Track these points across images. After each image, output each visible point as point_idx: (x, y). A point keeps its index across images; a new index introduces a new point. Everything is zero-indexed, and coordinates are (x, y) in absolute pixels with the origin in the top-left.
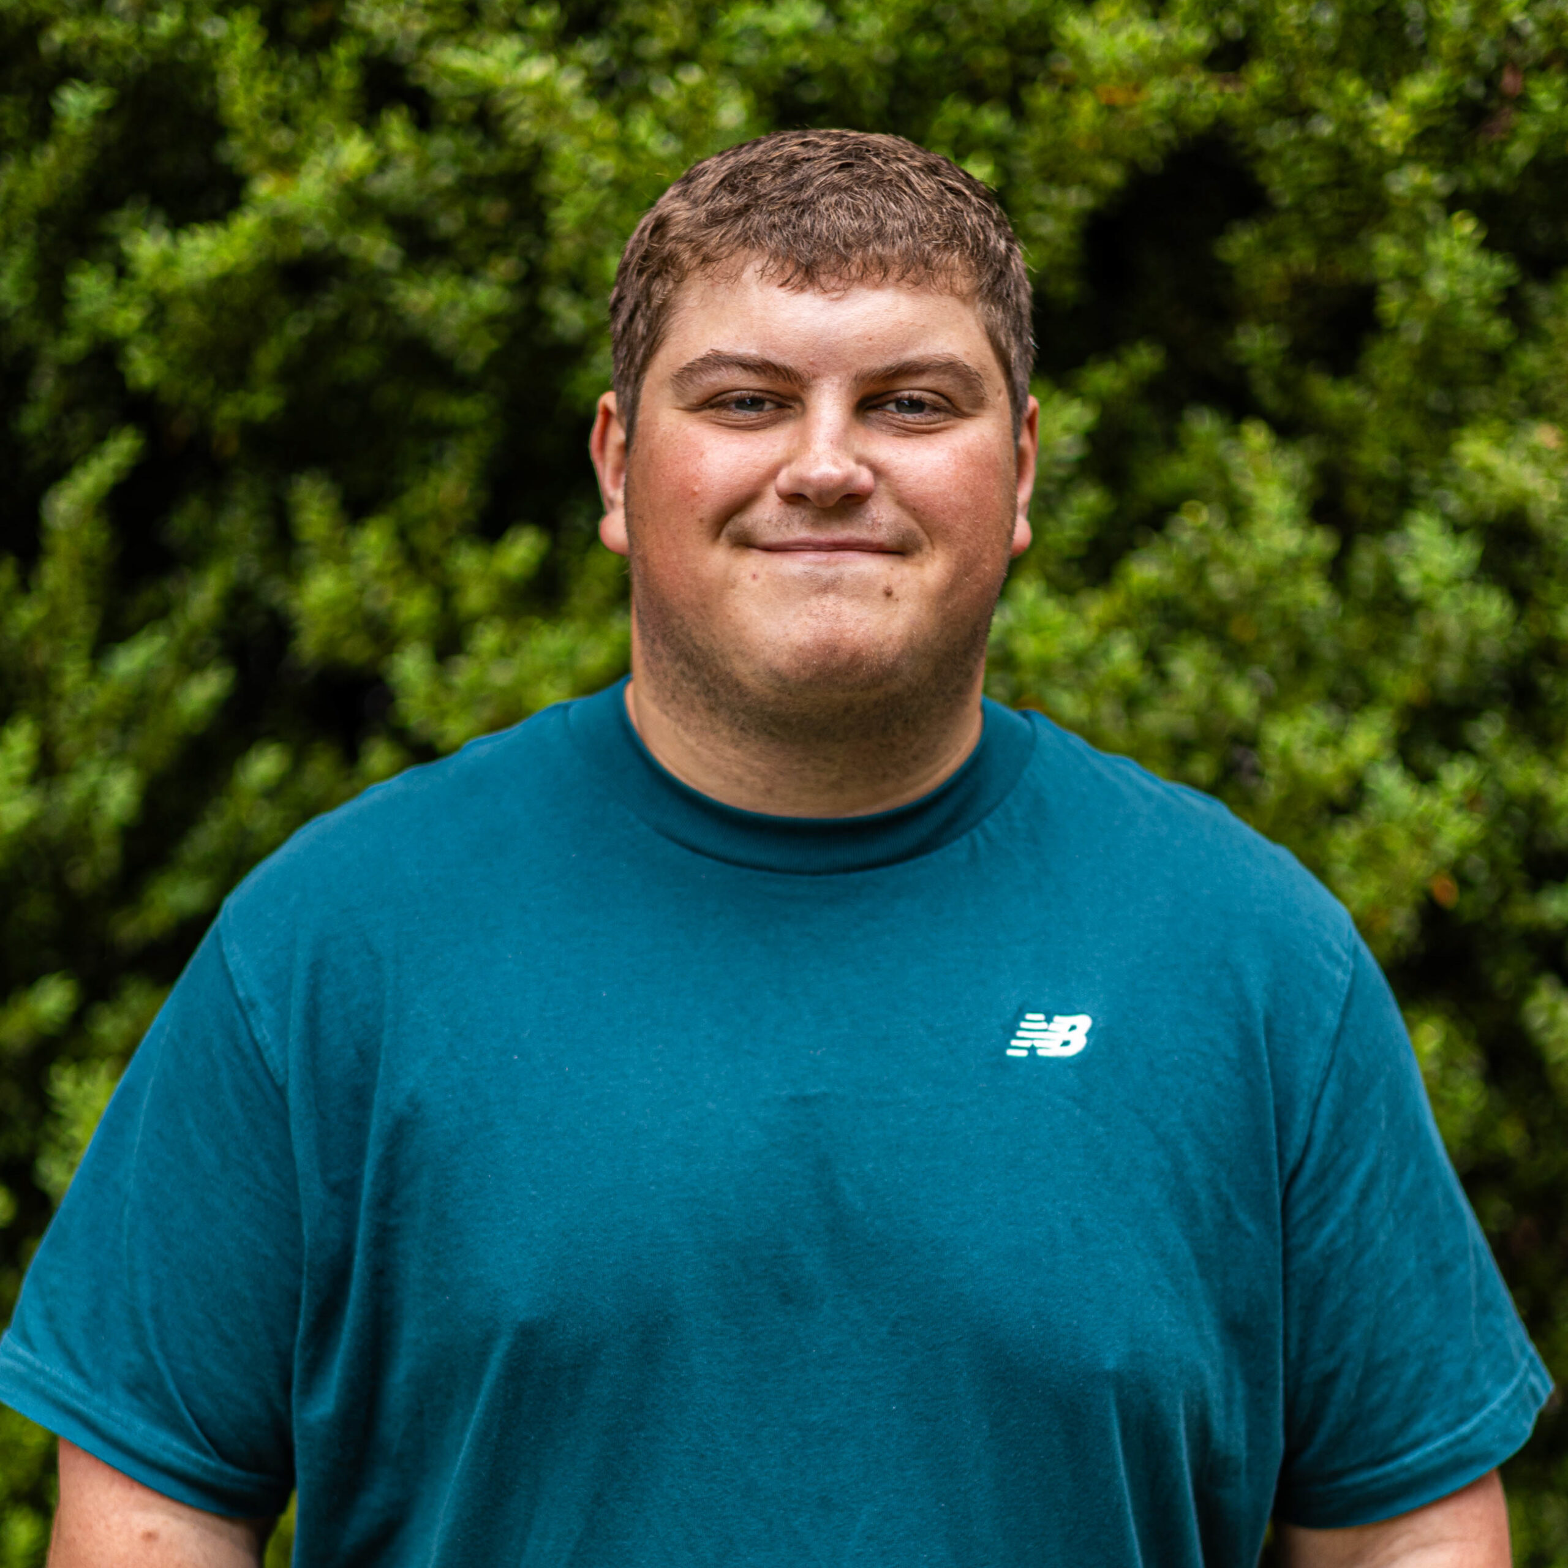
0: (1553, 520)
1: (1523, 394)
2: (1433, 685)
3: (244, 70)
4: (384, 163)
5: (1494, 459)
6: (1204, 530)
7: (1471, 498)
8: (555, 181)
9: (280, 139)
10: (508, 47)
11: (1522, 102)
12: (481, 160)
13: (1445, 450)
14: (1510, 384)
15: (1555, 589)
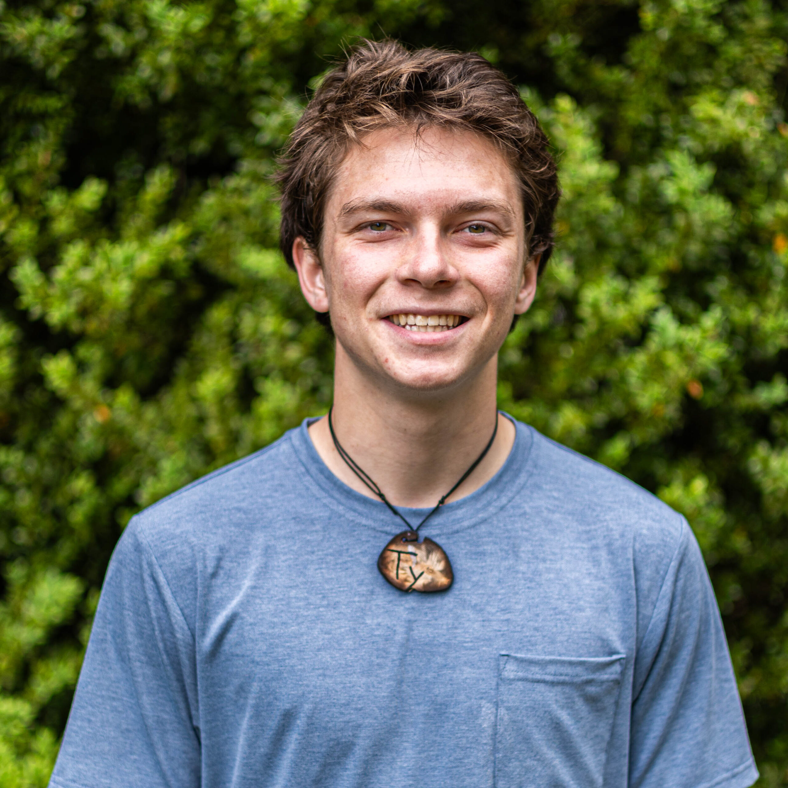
0: (756, 150)
1: (729, 72)
2: (683, 259)
5: (716, 112)
7: (703, 139)
13: (685, 110)
14: (721, 65)
15: (756, 196)
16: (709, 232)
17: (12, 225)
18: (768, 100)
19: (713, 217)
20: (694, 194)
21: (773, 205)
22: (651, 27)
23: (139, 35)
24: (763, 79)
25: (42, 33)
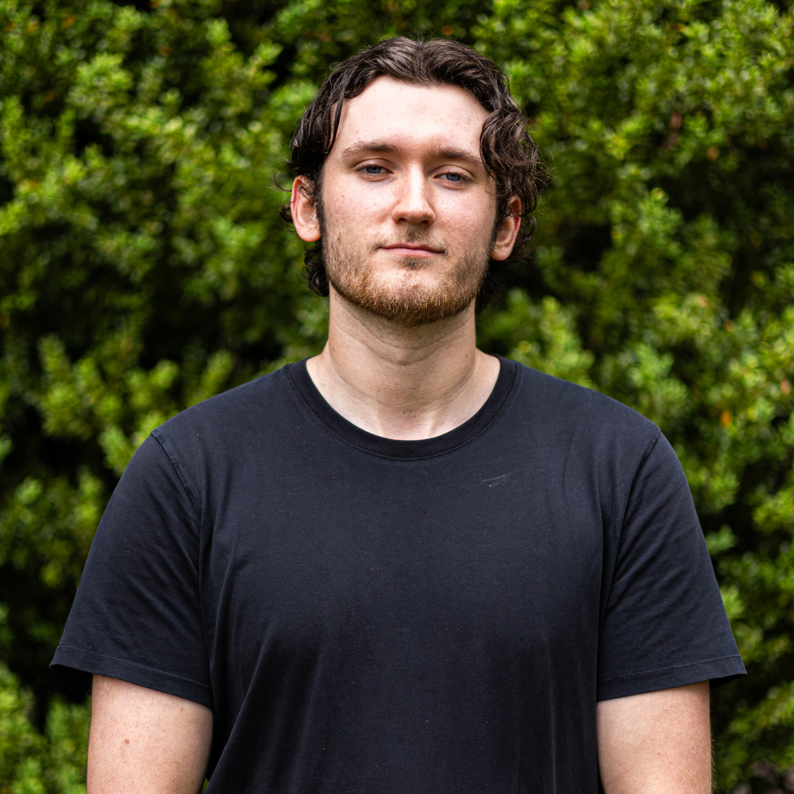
0: (707, 344)
1: (684, 279)
3: (13, 128)
4: (89, 174)
5: (673, 312)
6: (529, 355)
7: (663, 334)
8: (180, 182)
9: (32, 163)
10: (154, 113)
11: (683, 130)
12: (138, 171)
13: (648, 310)
14: (678, 274)
15: (707, 379)
16: (668, 411)
17: (100, 398)
18: (715, 302)
19: (671, 398)
20: (656, 380)
21: (721, 387)
22: (621, 245)
23: (206, 246)
24: (711, 285)
25: (127, 245)
